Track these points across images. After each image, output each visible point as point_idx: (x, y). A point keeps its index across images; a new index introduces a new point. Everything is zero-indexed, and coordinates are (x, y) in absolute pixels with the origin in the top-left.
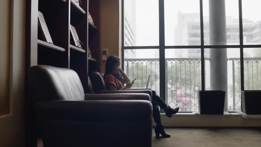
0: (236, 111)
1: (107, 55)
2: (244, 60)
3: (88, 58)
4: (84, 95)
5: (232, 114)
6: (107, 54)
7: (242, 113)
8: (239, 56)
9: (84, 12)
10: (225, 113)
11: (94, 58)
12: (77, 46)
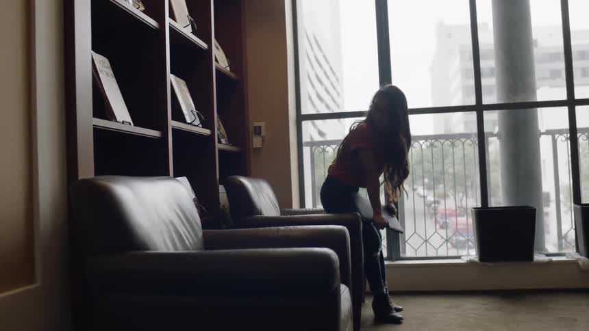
0: (564, 251)
1: (263, 137)
2: (578, 135)
3: (218, 146)
4: (200, 234)
5: (554, 259)
6: (262, 134)
7: (577, 256)
8: (566, 125)
9: (204, 45)
10: (538, 257)
11: (233, 145)
12: (189, 124)
